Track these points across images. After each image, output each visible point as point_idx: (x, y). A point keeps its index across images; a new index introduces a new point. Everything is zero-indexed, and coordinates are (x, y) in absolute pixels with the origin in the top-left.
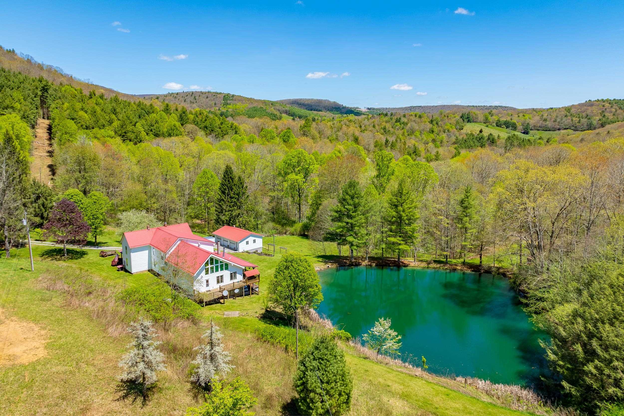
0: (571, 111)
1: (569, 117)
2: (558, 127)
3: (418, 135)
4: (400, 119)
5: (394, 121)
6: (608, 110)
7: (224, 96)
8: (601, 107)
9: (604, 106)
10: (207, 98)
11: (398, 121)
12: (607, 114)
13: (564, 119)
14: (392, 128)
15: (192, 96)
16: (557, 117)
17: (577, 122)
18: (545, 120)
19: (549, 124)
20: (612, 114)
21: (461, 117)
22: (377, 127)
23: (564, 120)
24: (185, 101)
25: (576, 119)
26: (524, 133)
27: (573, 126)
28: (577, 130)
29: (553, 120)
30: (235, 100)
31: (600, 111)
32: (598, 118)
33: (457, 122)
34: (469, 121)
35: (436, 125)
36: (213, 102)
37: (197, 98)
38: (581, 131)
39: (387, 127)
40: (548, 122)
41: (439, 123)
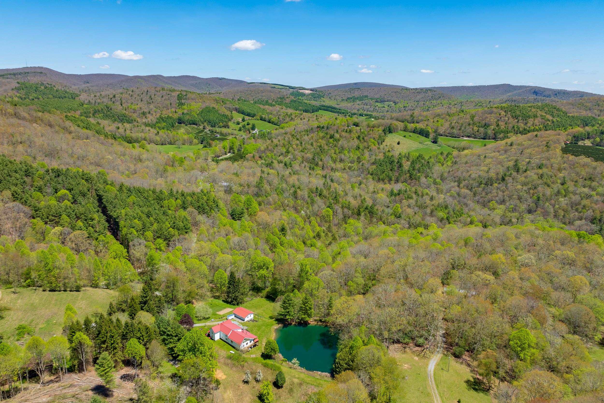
0: (475, 118)
1: (471, 126)
2: (462, 135)
3: (347, 153)
4: (333, 135)
5: (328, 136)
6: (502, 118)
7: (178, 95)
8: (498, 115)
9: (500, 115)
10: (162, 97)
11: (332, 137)
12: (500, 123)
13: (468, 127)
14: (327, 145)
15: (147, 94)
16: (462, 124)
17: (476, 131)
18: (453, 128)
19: (455, 131)
20: (504, 123)
21: (383, 131)
22: (314, 144)
23: (467, 129)
24: (142, 100)
25: (476, 128)
26: (433, 142)
27: (473, 134)
28: (476, 138)
29: (459, 128)
30: (189, 99)
31: (496, 120)
32: (492, 127)
33: (380, 137)
34: (390, 132)
35: (362, 141)
36: (168, 102)
37: (153, 97)
38: (479, 139)
39: (322, 145)
40: (454, 130)
41: (365, 138)
